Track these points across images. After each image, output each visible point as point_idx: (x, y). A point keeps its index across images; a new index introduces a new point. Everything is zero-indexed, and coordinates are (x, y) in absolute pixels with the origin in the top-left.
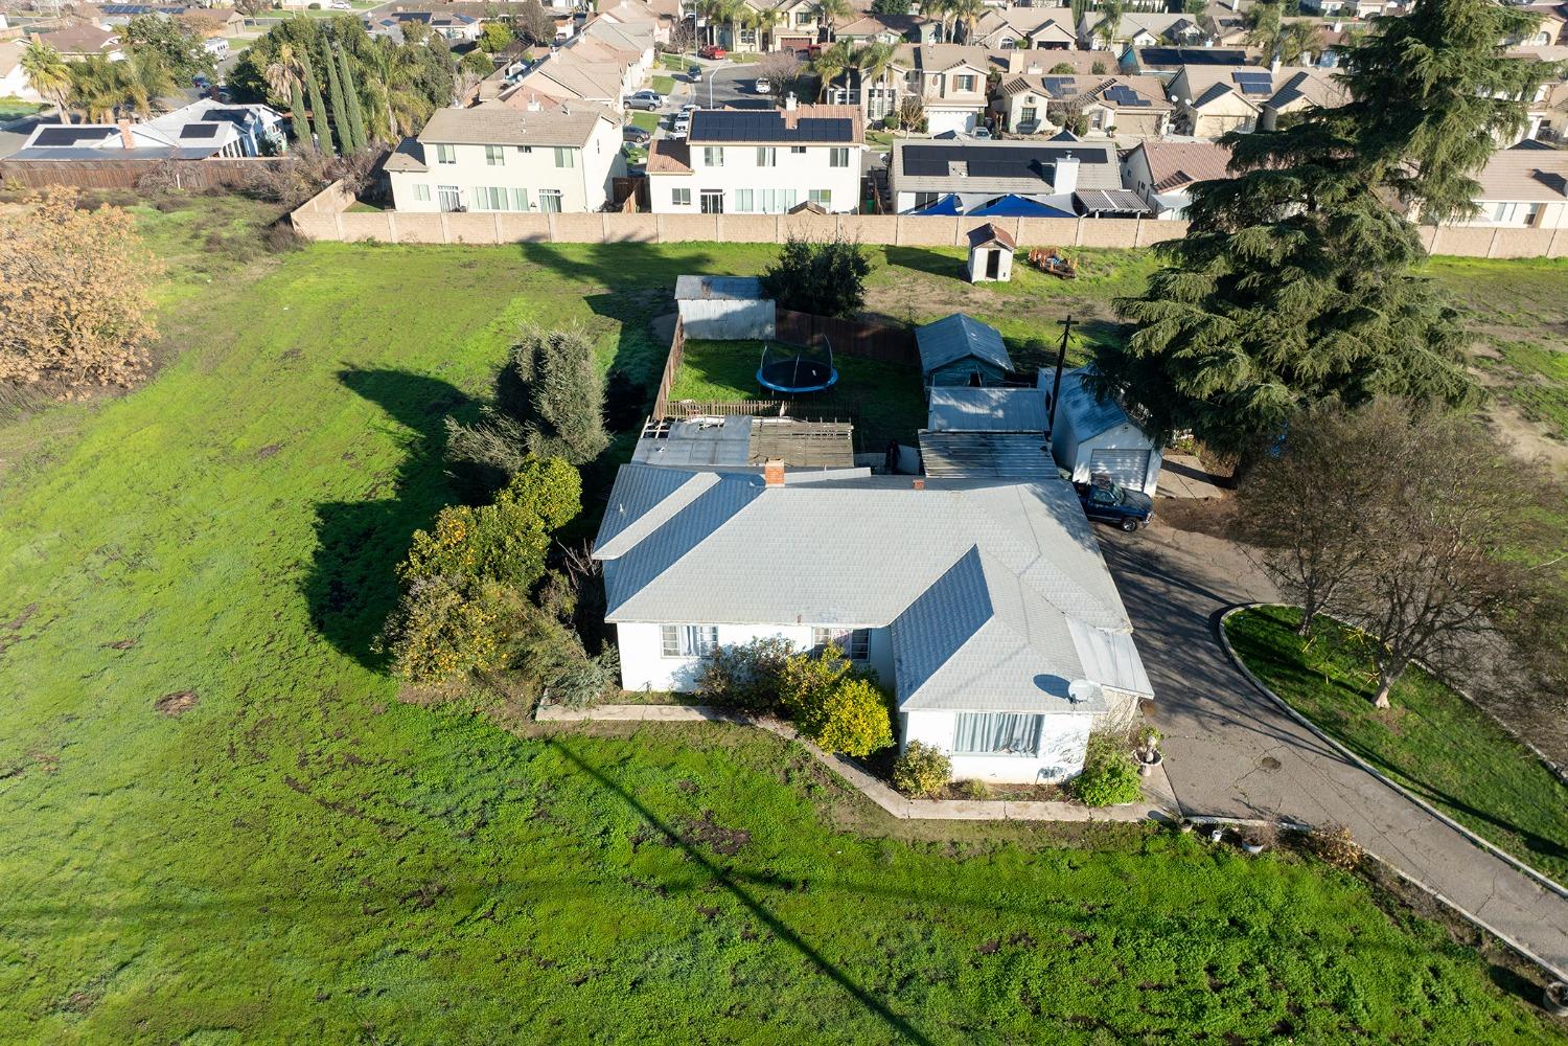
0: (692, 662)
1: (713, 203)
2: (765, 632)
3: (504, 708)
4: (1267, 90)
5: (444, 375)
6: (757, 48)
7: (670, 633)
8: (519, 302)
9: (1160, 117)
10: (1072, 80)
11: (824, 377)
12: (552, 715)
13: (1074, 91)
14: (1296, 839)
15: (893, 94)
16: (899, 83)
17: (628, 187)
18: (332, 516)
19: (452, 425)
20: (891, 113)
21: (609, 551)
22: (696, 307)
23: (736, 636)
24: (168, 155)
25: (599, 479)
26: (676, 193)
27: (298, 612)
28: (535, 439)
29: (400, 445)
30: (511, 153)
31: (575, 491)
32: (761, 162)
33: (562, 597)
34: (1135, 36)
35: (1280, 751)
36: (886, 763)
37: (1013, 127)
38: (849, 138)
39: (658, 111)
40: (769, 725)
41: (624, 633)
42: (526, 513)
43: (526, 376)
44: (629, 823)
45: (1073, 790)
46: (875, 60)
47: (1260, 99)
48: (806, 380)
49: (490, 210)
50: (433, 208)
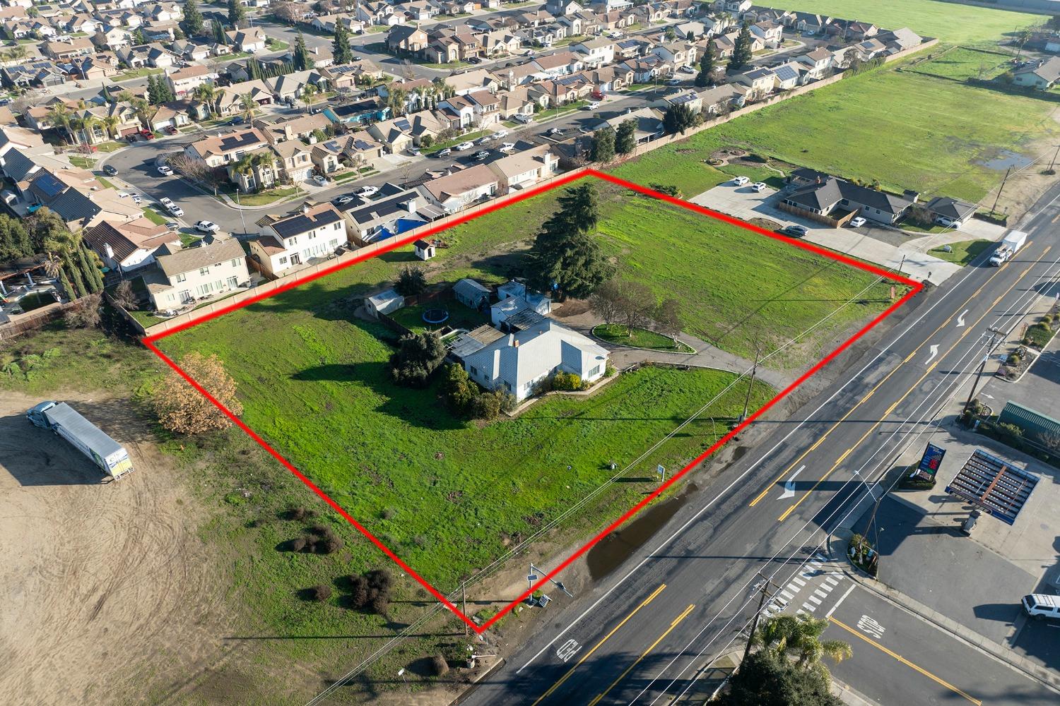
0: (528, 390)
4: (410, 126)
6: (107, 138)
9: (379, 151)
13: (339, 147)
15: (273, 172)
16: (275, 167)
20: (275, 180)
22: (381, 305)
26: (281, 259)
30: (212, 268)
32: (310, 238)
35: (623, 353)
38: (339, 218)
40: (549, 394)
44: (554, 420)
45: (606, 376)
49: (205, 295)
50: (177, 303)
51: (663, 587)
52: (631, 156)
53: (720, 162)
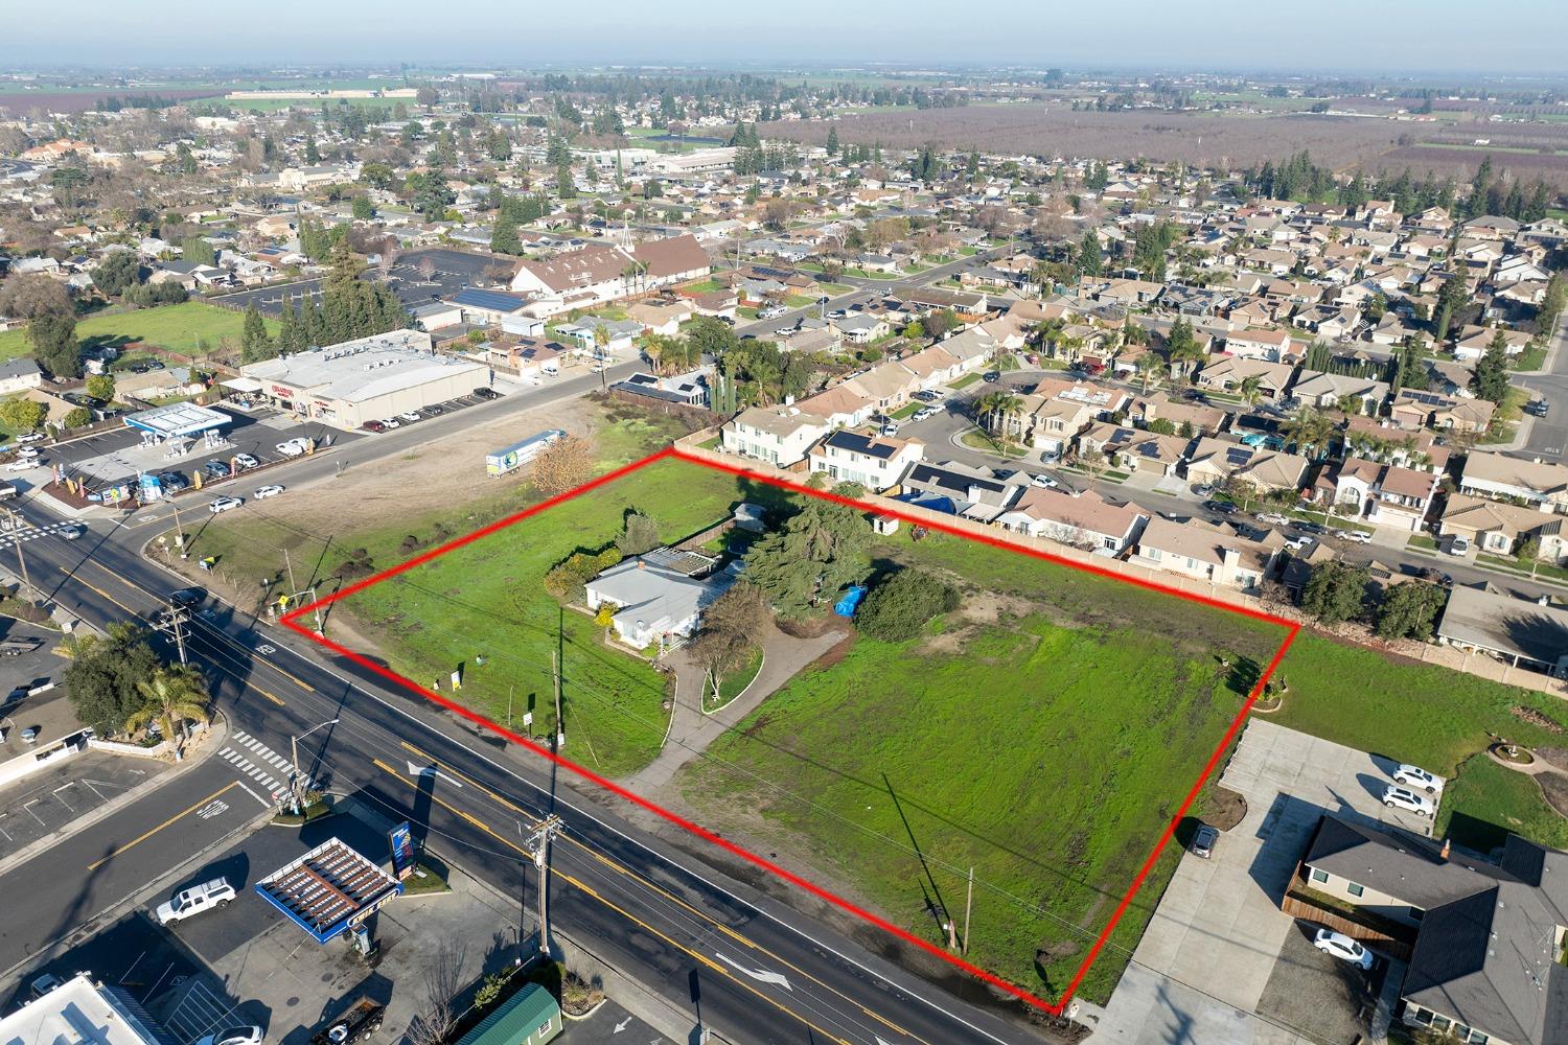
1: (834, 471)
4: (1245, 462)
6: (1069, 358)
10: (1132, 434)
13: (1128, 440)
14: (668, 673)
16: (1027, 421)
22: (741, 515)
26: (820, 464)
30: (763, 434)
39: (927, 403)
46: (1009, 405)
49: (753, 454)
50: (735, 448)
52: (1408, 653)
53: (1517, 760)
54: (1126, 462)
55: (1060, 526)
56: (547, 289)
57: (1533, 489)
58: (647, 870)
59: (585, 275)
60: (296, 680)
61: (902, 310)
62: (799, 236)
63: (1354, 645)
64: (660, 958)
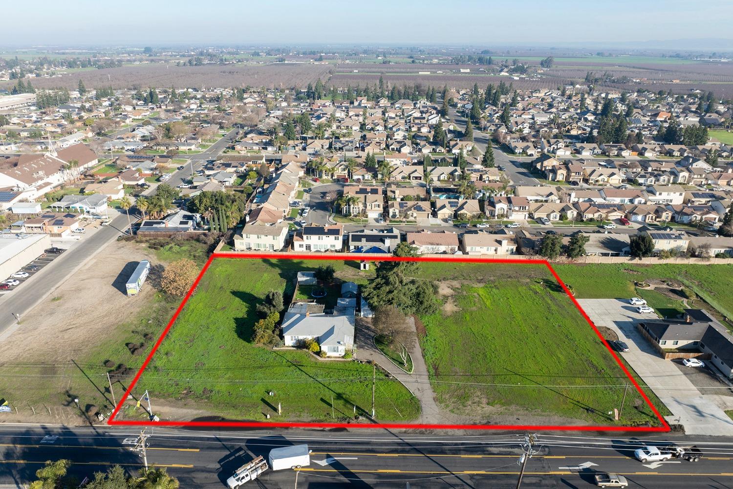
0: (295, 341)
1: (308, 247)
2: (305, 337)
3: (268, 348)
4: (457, 206)
5: (252, 293)
6: (329, 177)
7: (292, 337)
8: (266, 275)
9: (428, 214)
10: (407, 203)
11: (324, 294)
12: (275, 348)
13: (407, 206)
14: (369, 362)
15: (359, 208)
16: (361, 206)
17: (289, 242)
18: (237, 320)
19: (258, 305)
20: (359, 213)
21: (284, 326)
22: (301, 278)
23: (301, 337)
24: (176, 229)
25: (283, 314)
26: (300, 245)
27: (236, 336)
28: (272, 308)
29: (246, 307)
30: (263, 236)
31: (279, 317)
32: (319, 239)
33: (277, 332)
34: (441, 175)
35: (372, 353)
36: (319, 353)
37: (390, 216)
38: (339, 234)
39: (298, 208)
40: (305, 350)
41: (285, 337)
42: (271, 320)
43: (271, 298)
44: (285, 361)
45: (343, 357)
46: (354, 201)
47: (455, 209)
48: (320, 295)
49: (257, 249)
50: (244, 247)
51: (198, 450)
52: (580, 262)
53: (646, 286)
54: (412, 216)
55: (430, 247)
56: (22, 185)
57: (542, 196)
58: (488, 451)
59: (41, 173)
60: (179, 450)
61: (233, 167)
62: (128, 137)
63: (563, 264)
64: (544, 482)
